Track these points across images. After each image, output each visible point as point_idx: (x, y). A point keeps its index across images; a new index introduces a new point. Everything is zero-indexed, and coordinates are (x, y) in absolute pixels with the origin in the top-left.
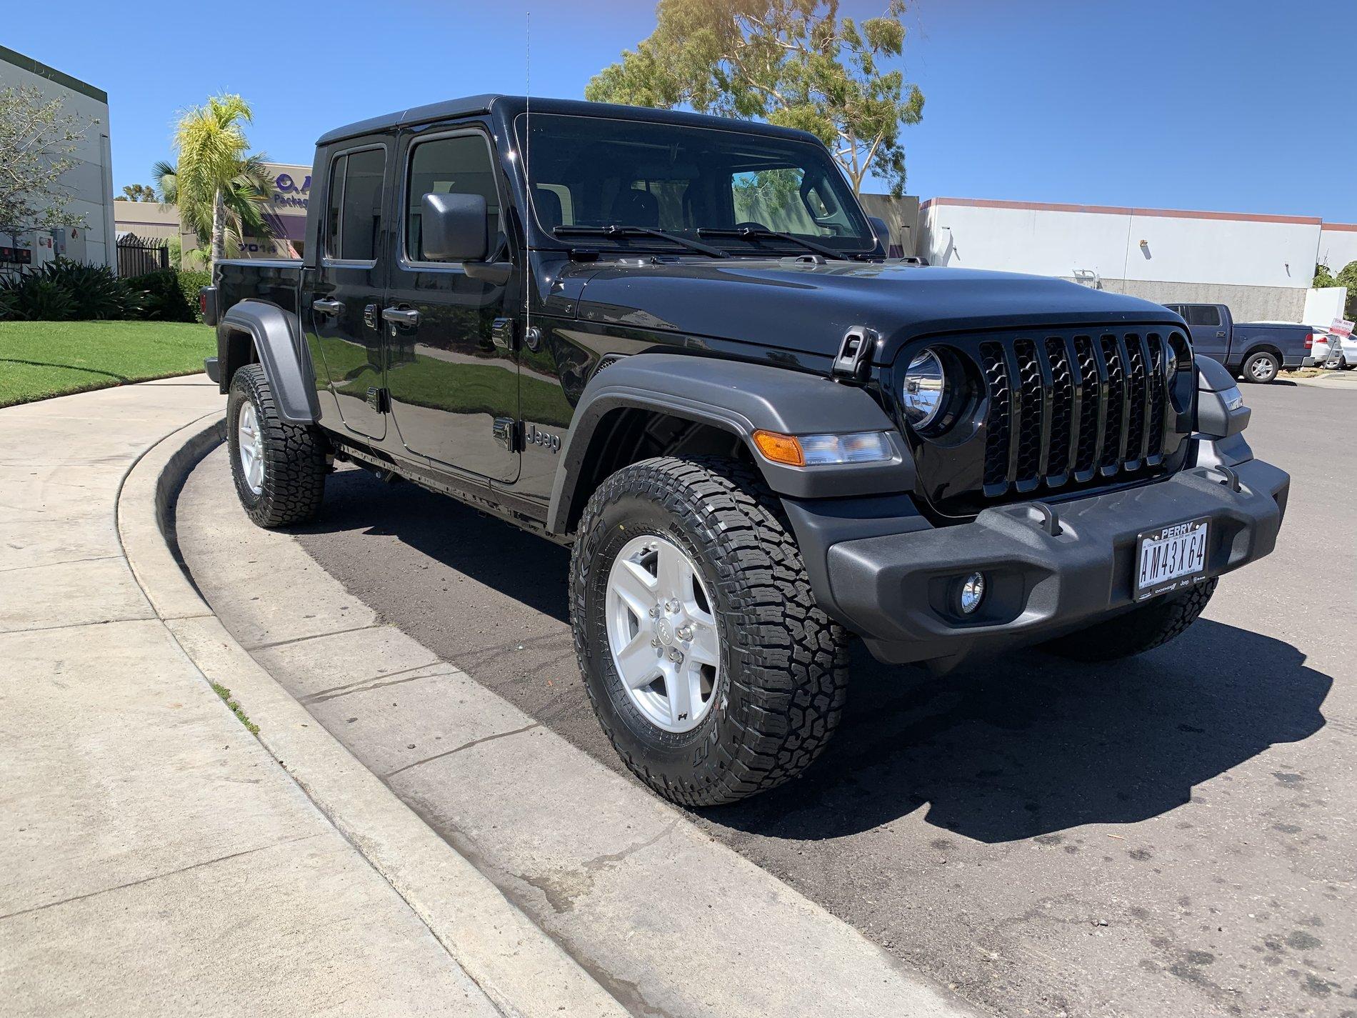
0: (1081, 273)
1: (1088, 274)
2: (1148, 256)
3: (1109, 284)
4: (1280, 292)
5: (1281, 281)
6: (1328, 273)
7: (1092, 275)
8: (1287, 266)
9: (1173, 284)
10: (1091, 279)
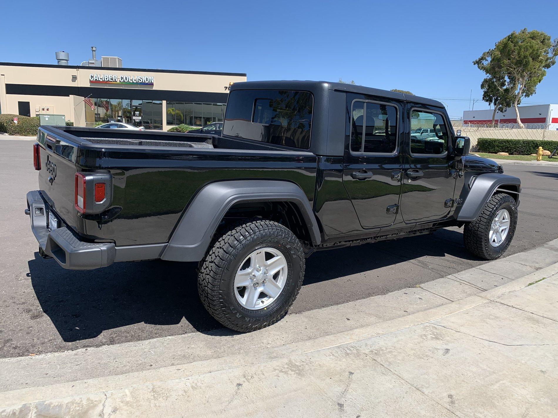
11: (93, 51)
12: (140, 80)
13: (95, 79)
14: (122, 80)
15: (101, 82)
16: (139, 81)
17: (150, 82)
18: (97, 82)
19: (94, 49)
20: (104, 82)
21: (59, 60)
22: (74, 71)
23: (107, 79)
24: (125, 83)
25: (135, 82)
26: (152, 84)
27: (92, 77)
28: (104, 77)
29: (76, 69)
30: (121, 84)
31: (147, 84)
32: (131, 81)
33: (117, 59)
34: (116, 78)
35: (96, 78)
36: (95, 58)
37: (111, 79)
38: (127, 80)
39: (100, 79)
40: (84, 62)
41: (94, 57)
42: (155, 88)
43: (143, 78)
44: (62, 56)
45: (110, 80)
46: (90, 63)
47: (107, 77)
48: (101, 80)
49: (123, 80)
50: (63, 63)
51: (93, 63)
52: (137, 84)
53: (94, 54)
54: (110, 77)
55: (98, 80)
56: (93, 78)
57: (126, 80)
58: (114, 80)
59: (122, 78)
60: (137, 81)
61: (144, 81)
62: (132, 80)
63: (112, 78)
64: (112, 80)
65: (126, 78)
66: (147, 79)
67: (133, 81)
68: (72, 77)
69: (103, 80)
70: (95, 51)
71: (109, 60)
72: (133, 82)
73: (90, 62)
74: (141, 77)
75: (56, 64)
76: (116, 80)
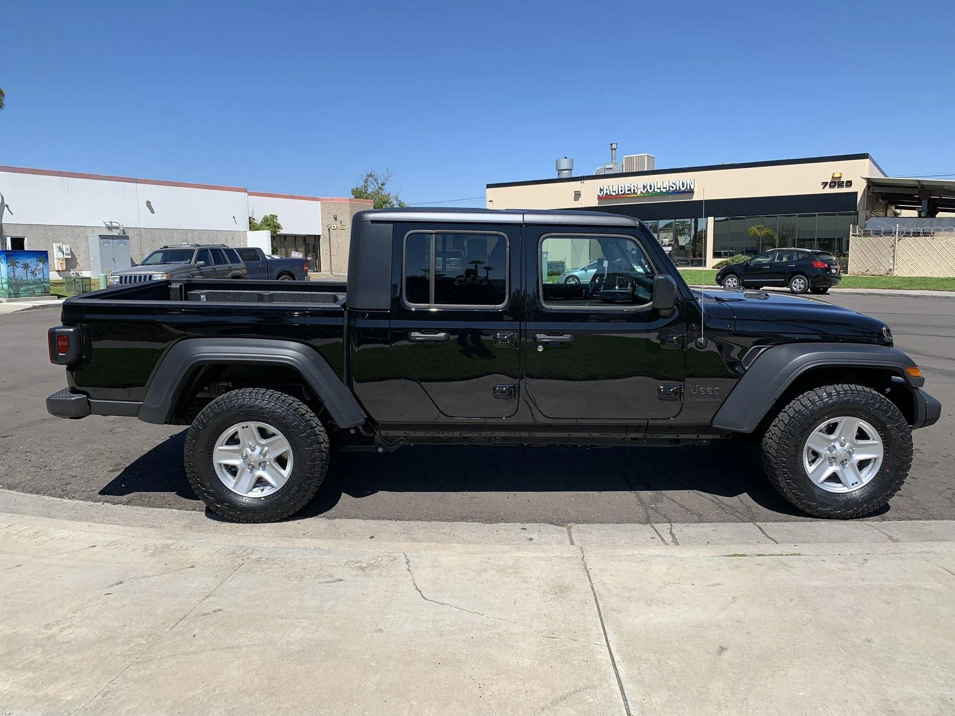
0: (109, 224)
1: (114, 224)
2: (153, 212)
3: (131, 231)
4: (234, 233)
5: (232, 227)
6: (255, 221)
7: (117, 225)
8: (234, 217)
9: (172, 231)
10: (117, 228)
11: (612, 149)
12: (673, 188)
13: (605, 194)
14: (644, 190)
15: (614, 197)
16: (671, 188)
17: (688, 188)
18: (608, 197)
19: (614, 146)
20: (618, 197)
21: (560, 171)
22: (576, 186)
23: (622, 191)
24: (649, 195)
25: (664, 190)
26: (691, 192)
27: (601, 190)
28: (618, 189)
29: (580, 182)
30: (643, 196)
31: (684, 192)
32: (659, 191)
33: (646, 157)
34: (635, 188)
35: (607, 192)
36: (615, 160)
37: (628, 190)
38: (653, 189)
39: (612, 193)
40: (599, 168)
41: (614, 158)
42: (696, 197)
43: (677, 183)
44: (564, 164)
45: (627, 192)
46: (607, 169)
47: (622, 189)
48: (614, 194)
49: (646, 189)
50: (565, 175)
51: (611, 168)
52: (668, 193)
53: (614, 155)
54: (626, 187)
55: (609, 194)
56: (602, 192)
57: (651, 189)
58: (632, 192)
59: (644, 187)
60: (668, 189)
61: (678, 189)
62: (660, 188)
63: (629, 188)
64: (629, 192)
65: (651, 186)
66: (683, 184)
67: (662, 189)
68: (574, 194)
69: (617, 193)
70: (615, 149)
71: (634, 160)
72: (661, 192)
73: (607, 167)
74: (674, 182)
75: (555, 176)
76: (636, 192)
